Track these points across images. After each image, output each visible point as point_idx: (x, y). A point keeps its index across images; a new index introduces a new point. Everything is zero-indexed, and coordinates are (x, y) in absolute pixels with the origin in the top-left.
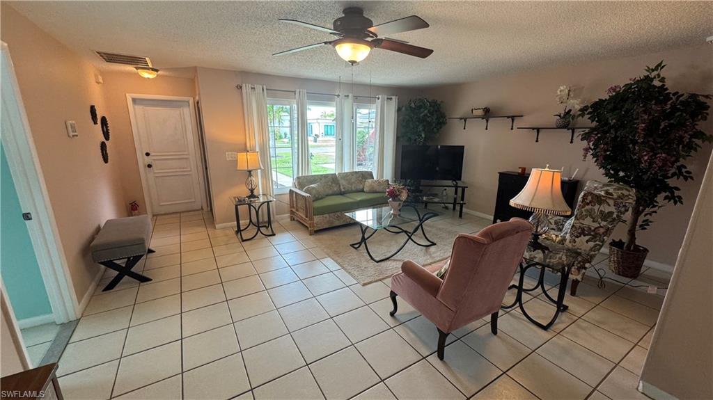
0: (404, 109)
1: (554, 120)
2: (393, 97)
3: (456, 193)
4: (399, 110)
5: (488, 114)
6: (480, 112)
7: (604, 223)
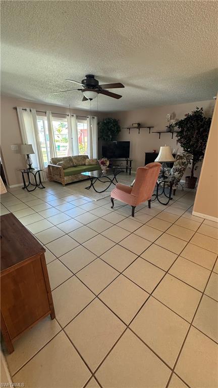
0: (101, 123)
1: (166, 129)
2: (95, 117)
3: (127, 164)
4: (98, 124)
5: (140, 126)
6: (136, 125)
7: (183, 166)
